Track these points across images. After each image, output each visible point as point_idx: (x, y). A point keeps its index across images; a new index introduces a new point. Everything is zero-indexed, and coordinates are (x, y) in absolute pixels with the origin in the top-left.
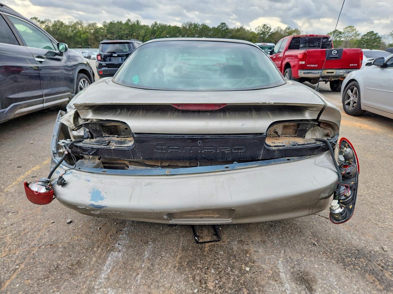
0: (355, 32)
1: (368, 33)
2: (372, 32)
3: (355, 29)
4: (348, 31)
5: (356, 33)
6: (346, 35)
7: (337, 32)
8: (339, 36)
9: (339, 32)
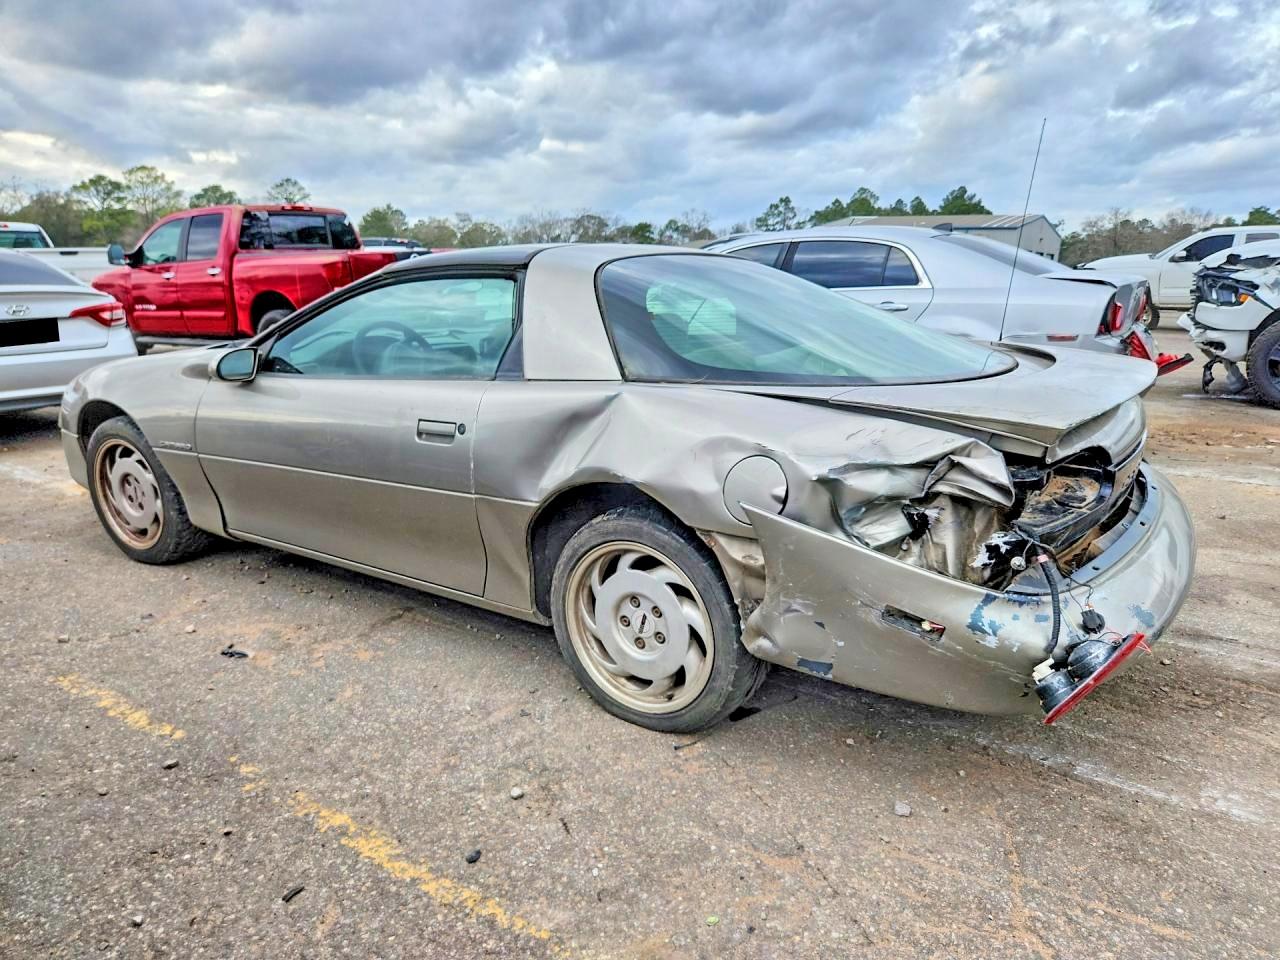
0: (163, 185)
1: (206, 190)
2: (216, 189)
3: (163, 176)
4: (142, 183)
5: (168, 188)
6: (138, 192)
7: (103, 183)
8: (116, 195)
9: (111, 183)
